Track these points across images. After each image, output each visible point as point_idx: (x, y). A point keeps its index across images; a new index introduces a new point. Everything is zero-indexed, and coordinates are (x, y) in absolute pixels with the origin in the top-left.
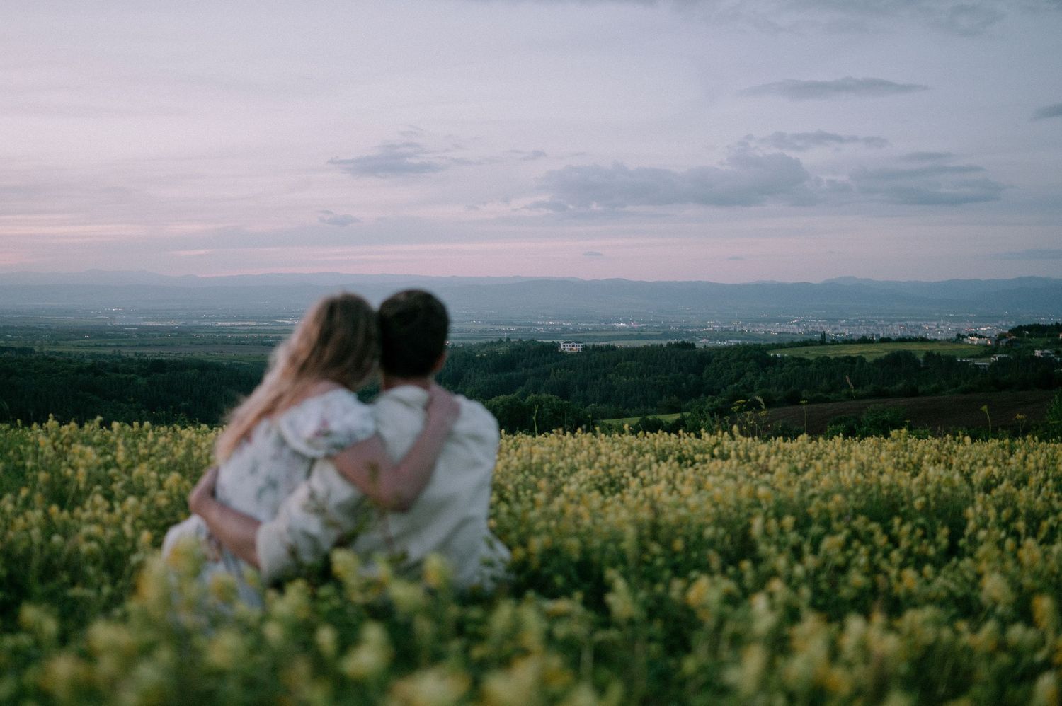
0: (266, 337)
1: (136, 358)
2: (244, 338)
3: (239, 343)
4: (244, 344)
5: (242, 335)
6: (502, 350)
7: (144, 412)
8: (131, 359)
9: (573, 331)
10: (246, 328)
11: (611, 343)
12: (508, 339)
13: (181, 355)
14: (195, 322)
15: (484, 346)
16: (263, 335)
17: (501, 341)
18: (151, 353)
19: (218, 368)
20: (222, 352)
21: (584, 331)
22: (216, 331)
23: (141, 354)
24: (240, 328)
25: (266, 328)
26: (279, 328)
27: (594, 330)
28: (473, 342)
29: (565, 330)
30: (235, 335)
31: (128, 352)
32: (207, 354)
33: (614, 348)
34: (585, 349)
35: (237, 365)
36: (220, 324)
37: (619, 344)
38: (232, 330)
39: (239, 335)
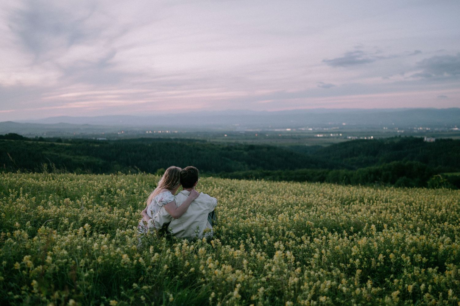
0: (294, 135)
1: (244, 144)
3: (283, 138)
4: (285, 138)
5: (285, 135)
6: (396, 141)
8: (242, 144)
9: (432, 132)
10: (286, 132)
11: (450, 138)
12: (400, 136)
13: (261, 143)
14: (267, 130)
15: (388, 139)
17: (396, 137)
18: (249, 142)
19: (275, 148)
20: (277, 142)
21: (437, 132)
22: (274, 133)
24: (284, 132)
25: (295, 132)
26: (300, 132)
27: (442, 131)
28: (384, 137)
29: (428, 131)
30: (282, 135)
31: (241, 142)
33: (451, 140)
34: (437, 140)
36: (276, 130)
37: (454, 138)
38: (281, 133)
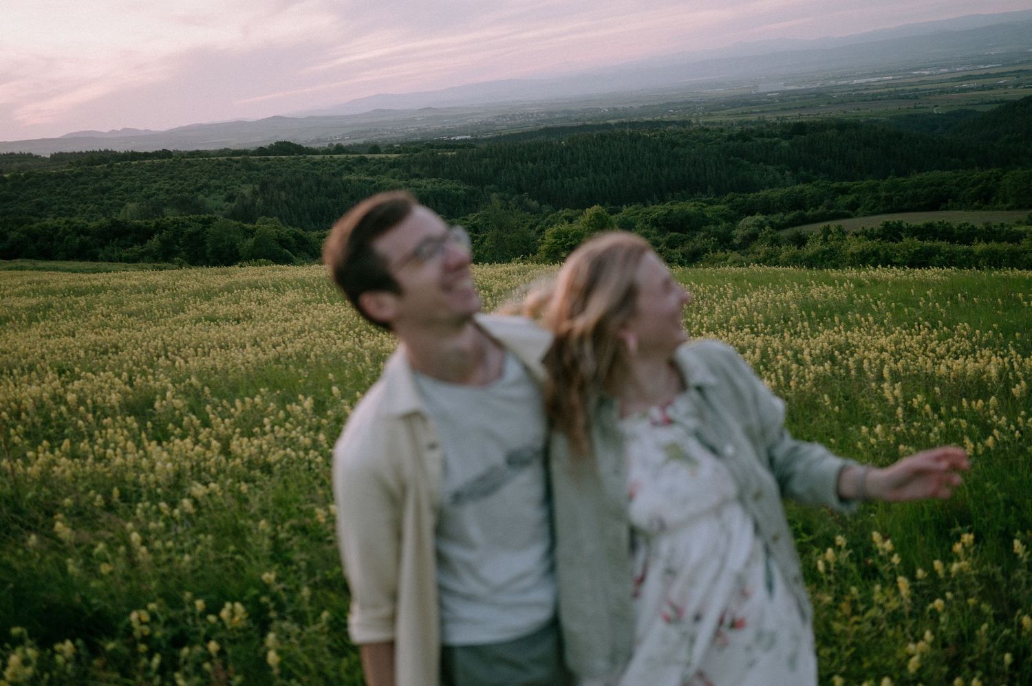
0: (903, 90)
1: (779, 122)
2: (881, 94)
3: (876, 98)
4: (880, 99)
5: (879, 91)
7: (787, 173)
8: (774, 124)
10: (882, 83)
13: (820, 116)
14: (833, 82)
16: (900, 89)
18: (792, 117)
19: (856, 125)
20: (858, 109)
22: (851, 89)
23: (783, 118)
24: (876, 84)
25: (903, 81)
26: (917, 80)
30: (871, 92)
31: (771, 118)
32: (845, 112)
35: (875, 121)
36: (855, 82)
38: (868, 86)
39: (875, 91)
